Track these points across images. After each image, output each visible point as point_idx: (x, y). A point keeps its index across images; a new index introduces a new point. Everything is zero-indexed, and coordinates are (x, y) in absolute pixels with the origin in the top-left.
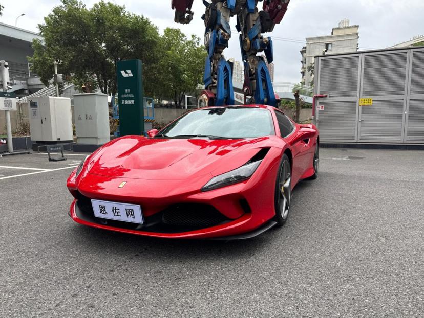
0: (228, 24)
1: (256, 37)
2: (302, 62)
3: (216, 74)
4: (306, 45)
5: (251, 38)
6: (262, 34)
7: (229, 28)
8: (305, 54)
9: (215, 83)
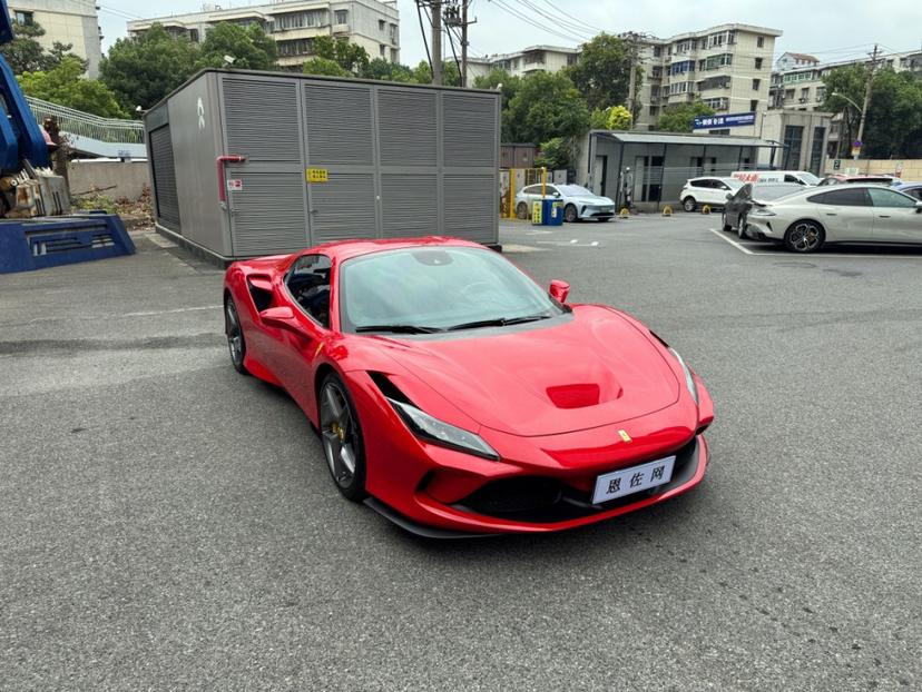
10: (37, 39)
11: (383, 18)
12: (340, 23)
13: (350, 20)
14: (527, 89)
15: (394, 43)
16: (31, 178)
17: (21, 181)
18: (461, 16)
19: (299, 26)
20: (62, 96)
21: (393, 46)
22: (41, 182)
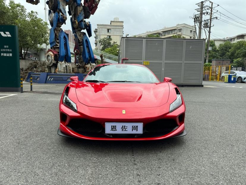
0: (65, 10)
1: (82, 21)
2: (95, 37)
3: (58, 39)
4: (97, 28)
5: (79, 21)
6: (85, 20)
7: (65, 12)
8: (97, 33)
9: (58, 45)
10: (110, 41)
11: (191, 30)
12: (179, 32)
13: (182, 31)
14: (236, 46)
15: (194, 36)
16: (91, 65)
17: (88, 66)
18: (209, 24)
19: (169, 34)
20: (113, 53)
21: (194, 37)
22: (92, 66)
